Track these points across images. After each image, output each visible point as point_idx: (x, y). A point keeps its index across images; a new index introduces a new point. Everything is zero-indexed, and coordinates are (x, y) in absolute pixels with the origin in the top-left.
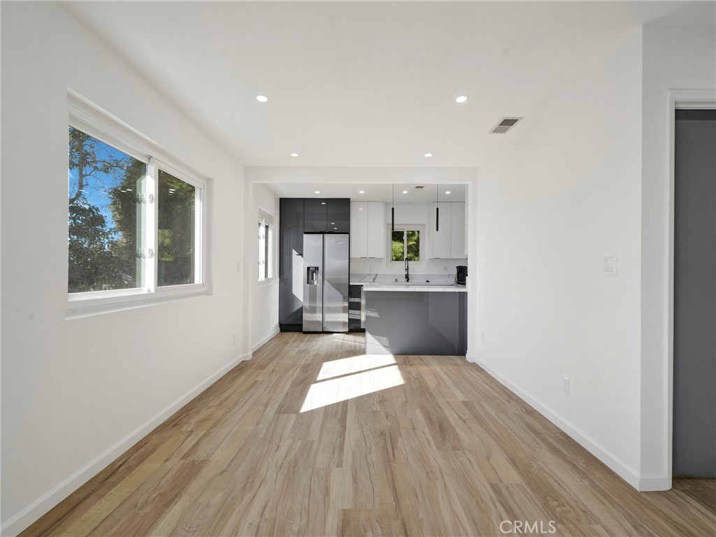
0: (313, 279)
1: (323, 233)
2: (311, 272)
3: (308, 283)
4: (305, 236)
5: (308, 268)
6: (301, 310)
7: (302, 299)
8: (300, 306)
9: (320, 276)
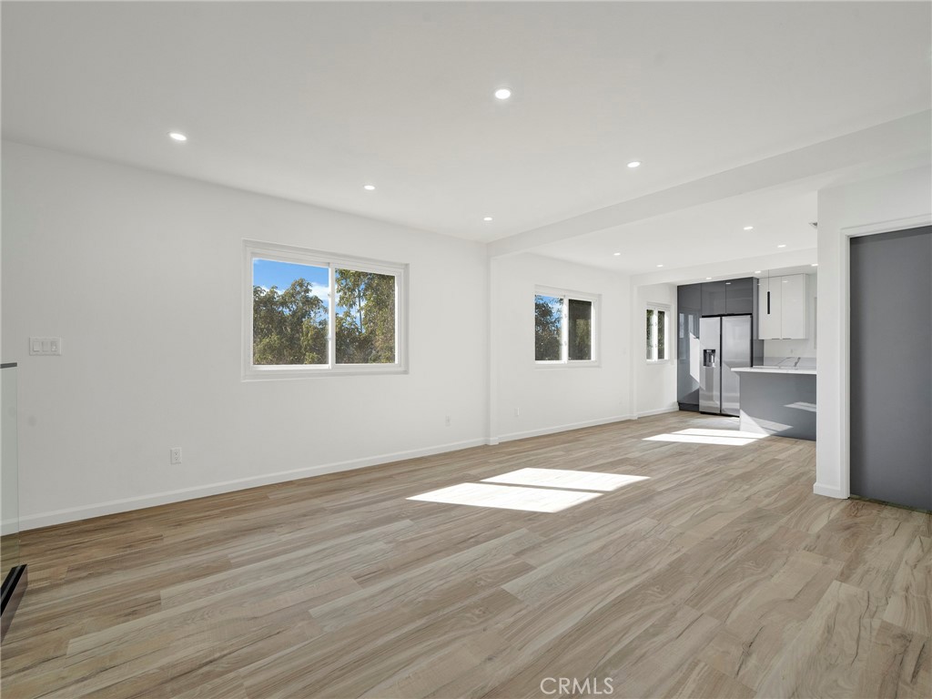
0: (710, 361)
1: (721, 316)
2: (708, 355)
3: (705, 365)
4: (701, 319)
5: (705, 351)
6: (698, 391)
7: (698, 380)
8: (697, 387)
9: (717, 359)
